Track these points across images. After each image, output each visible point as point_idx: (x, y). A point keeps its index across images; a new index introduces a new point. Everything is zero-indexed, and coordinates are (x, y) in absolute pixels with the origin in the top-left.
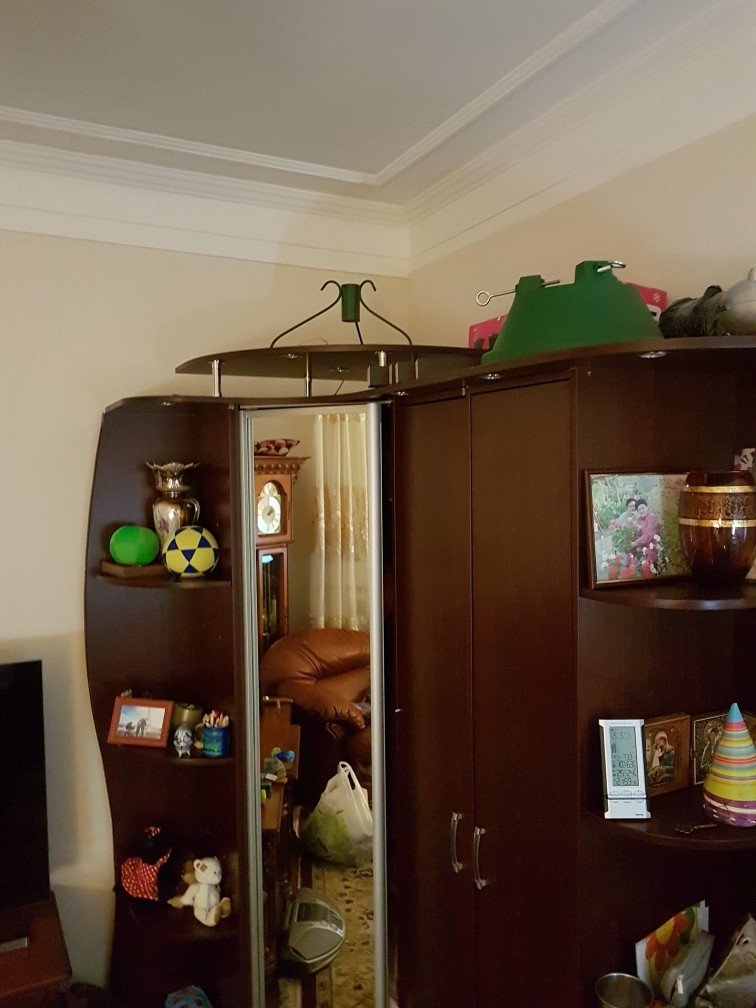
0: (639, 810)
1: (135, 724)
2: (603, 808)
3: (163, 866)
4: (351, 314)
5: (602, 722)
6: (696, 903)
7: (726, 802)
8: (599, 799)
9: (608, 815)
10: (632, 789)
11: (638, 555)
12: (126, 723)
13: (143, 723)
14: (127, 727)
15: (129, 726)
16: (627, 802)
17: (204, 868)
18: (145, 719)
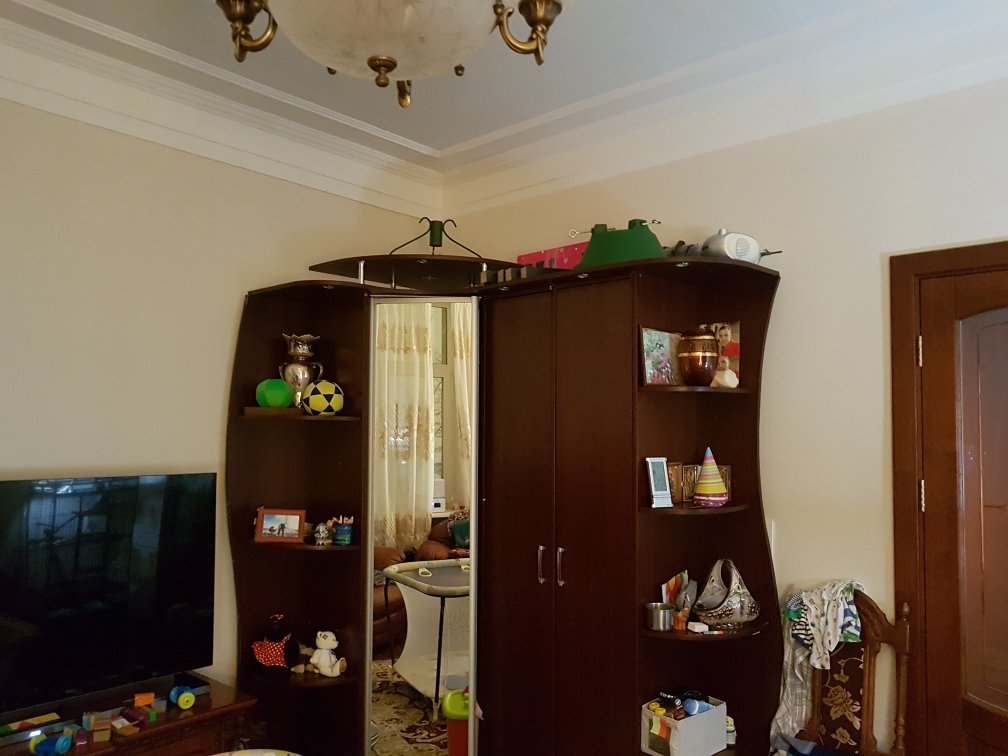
0: (668, 503)
1: (276, 527)
2: (651, 502)
3: (287, 642)
4: (436, 242)
5: (648, 459)
6: (683, 571)
7: (707, 496)
8: (649, 499)
9: (654, 506)
10: (664, 492)
11: (662, 373)
12: (269, 527)
13: (283, 527)
14: (270, 530)
15: (271, 529)
16: (661, 500)
17: (325, 637)
18: (286, 524)
